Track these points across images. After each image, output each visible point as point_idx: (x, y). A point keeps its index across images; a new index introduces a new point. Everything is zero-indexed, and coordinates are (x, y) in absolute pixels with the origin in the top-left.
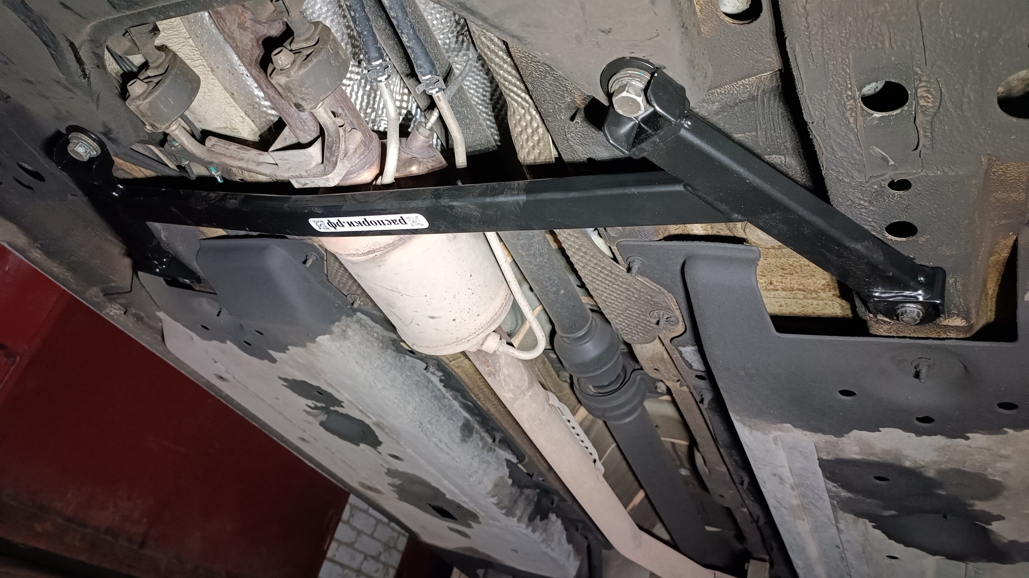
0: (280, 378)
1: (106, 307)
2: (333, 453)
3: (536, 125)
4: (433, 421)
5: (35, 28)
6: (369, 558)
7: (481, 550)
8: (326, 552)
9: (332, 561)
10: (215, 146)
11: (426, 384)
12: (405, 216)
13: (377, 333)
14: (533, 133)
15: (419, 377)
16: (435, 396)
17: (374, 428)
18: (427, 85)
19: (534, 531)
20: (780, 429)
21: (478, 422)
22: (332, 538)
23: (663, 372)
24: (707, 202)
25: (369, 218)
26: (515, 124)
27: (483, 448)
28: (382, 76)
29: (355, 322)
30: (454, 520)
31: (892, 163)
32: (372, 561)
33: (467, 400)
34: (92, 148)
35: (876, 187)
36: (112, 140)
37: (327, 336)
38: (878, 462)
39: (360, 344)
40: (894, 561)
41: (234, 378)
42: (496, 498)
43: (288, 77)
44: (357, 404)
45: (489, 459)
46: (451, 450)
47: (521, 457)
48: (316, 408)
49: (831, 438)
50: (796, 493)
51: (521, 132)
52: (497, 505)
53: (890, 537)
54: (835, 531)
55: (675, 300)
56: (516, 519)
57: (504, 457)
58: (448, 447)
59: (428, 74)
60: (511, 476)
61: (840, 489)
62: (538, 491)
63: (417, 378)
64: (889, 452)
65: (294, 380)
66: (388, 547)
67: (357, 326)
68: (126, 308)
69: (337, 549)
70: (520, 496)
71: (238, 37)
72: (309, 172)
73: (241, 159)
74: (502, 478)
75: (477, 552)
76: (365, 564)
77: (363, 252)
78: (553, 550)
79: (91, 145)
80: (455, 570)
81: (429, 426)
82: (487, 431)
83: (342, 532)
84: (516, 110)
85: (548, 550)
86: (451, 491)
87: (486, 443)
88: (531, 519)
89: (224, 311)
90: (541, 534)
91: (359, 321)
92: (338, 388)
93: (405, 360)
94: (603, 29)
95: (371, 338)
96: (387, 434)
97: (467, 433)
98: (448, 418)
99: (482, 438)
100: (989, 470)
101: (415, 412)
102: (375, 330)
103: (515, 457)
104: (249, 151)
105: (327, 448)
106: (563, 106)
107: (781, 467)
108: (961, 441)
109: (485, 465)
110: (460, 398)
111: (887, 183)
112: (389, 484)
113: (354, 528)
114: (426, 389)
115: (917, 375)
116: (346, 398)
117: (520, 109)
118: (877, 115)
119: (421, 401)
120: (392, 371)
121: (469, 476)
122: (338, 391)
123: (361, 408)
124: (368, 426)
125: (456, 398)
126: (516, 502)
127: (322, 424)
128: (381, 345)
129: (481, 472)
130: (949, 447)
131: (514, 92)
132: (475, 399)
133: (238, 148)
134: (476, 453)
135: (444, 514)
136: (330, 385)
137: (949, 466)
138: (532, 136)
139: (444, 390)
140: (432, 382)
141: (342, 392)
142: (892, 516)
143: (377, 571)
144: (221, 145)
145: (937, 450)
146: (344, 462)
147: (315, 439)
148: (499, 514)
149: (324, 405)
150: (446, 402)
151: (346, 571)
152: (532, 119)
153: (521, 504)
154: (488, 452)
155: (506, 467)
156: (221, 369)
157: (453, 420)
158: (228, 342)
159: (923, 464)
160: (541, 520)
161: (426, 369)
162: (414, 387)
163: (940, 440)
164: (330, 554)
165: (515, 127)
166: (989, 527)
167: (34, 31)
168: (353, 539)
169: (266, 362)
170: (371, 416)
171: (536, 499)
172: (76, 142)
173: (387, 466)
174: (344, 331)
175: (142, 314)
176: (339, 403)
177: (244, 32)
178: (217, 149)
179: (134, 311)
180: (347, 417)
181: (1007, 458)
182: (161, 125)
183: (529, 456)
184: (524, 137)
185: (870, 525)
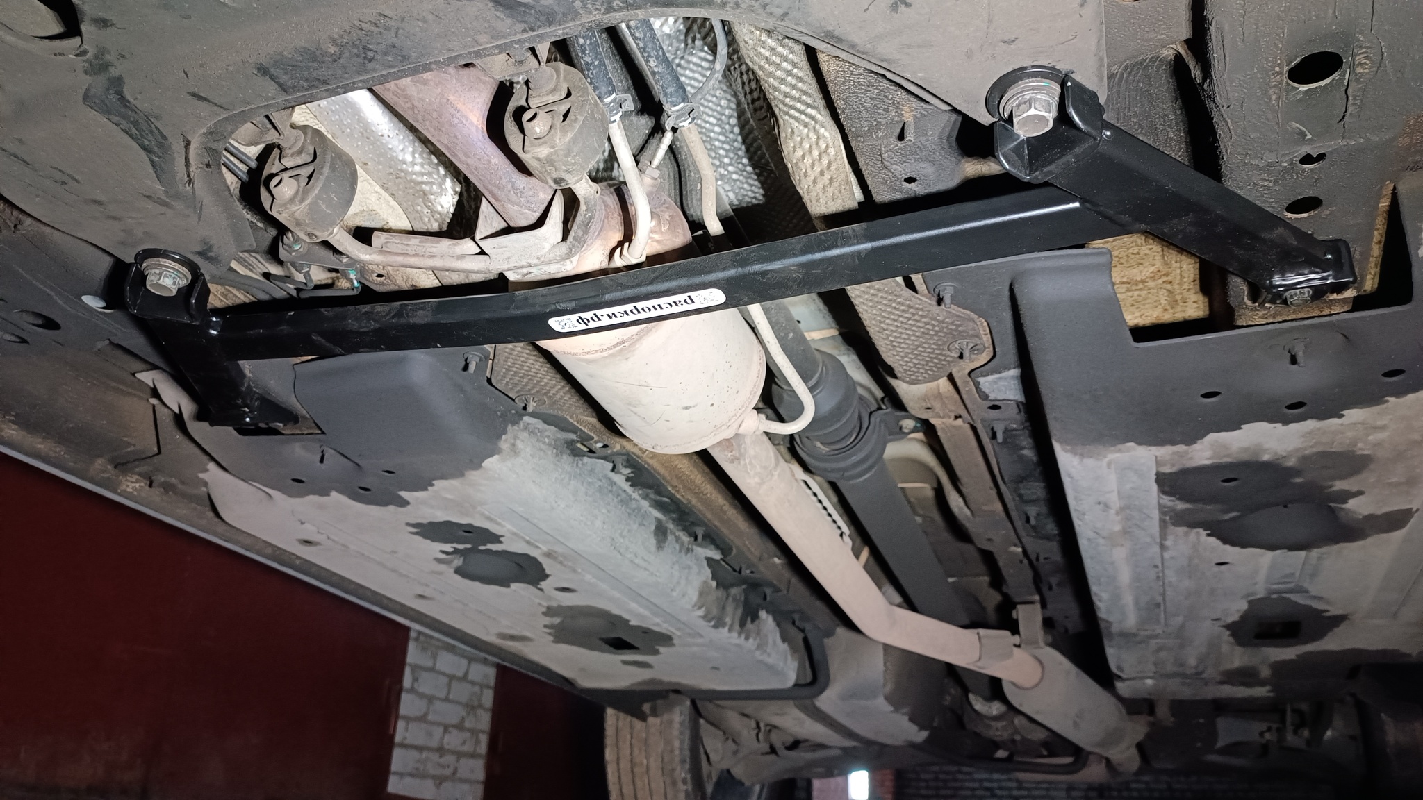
0: (408, 524)
1: (120, 483)
2: (466, 605)
3: (824, 146)
4: (625, 533)
5: (134, 130)
6: (451, 729)
7: (666, 679)
8: (393, 736)
9: (403, 746)
10: (389, 244)
11: (610, 488)
12: (693, 294)
13: (548, 437)
14: (820, 155)
15: (601, 480)
16: (622, 501)
17: (541, 559)
18: (678, 117)
19: (747, 638)
20: (1120, 451)
21: (673, 520)
22: (397, 717)
23: (937, 410)
24: (1106, 217)
25: (640, 305)
26: (794, 147)
27: (680, 551)
28: (616, 114)
29: (523, 430)
30: (634, 651)
31: (1309, 136)
32: (455, 732)
33: (663, 496)
34: (181, 276)
35: (1285, 164)
36: (210, 259)
37: (496, 457)
38: (1231, 463)
39: (533, 456)
40: (1223, 567)
41: (329, 538)
42: (703, 609)
43: (552, 147)
44: (522, 535)
45: (689, 563)
46: (649, 563)
47: (725, 549)
48: (456, 551)
49: (1181, 448)
50: (1119, 518)
51: (803, 157)
52: (704, 617)
53: (1225, 541)
54: (1157, 549)
55: (985, 324)
56: (726, 629)
57: (704, 555)
58: (645, 560)
59: (680, 103)
60: (713, 578)
61: (1178, 502)
62: (744, 587)
63: (600, 483)
64: (1246, 450)
65: (431, 524)
66: (471, 708)
67: (525, 434)
68: (150, 478)
69: (407, 730)
70: (727, 598)
71: (415, 94)
72: (542, 259)
73: (433, 256)
74: (705, 582)
75: (660, 682)
76: (447, 737)
77: (609, 346)
78: (769, 655)
79: (180, 272)
80: (610, 712)
81: (622, 540)
82: (685, 529)
83: (408, 705)
84: (796, 130)
85: (764, 658)
86: (636, 614)
87: (682, 544)
88: (742, 624)
89: (329, 453)
90: (755, 639)
91: (526, 428)
92: (499, 520)
93: (583, 464)
94: (1006, 39)
95: (543, 447)
96: (561, 563)
97: (661, 538)
98: (639, 525)
99: (678, 539)
100: (1360, 445)
101: (605, 527)
102: (546, 434)
103: (719, 552)
104: (438, 242)
105: (457, 601)
106: (884, 122)
107: (1110, 492)
108: (1335, 421)
109: (687, 571)
110: (652, 496)
111: (1298, 159)
112: (545, 626)
113: (421, 695)
114: (610, 495)
115: (1294, 360)
116: (508, 530)
117: (801, 128)
118: (1304, 88)
119: (609, 512)
120: (572, 482)
121: (672, 590)
122: (498, 524)
123: (527, 538)
124: (534, 560)
125: (645, 497)
126: (724, 608)
127: (458, 571)
128: (555, 451)
129: (683, 582)
130: (1319, 429)
131: (795, 109)
132: (673, 492)
133: (420, 242)
134: (675, 559)
135: (619, 645)
136: (489, 519)
137: (1315, 450)
138: (820, 159)
139: (630, 490)
140: (615, 484)
141: (503, 523)
142: (1233, 519)
143: (464, 743)
144: (397, 242)
145: (1303, 436)
146: (481, 612)
147: (442, 593)
148: (705, 628)
149: (469, 546)
150: (633, 505)
151: (425, 754)
152: (818, 138)
153: (730, 609)
154: (686, 554)
155: (707, 568)
156: (309, 532)
157: (644, 525)
158: (334, 494)
159: (1284, 454)
160: (753, 621)
161: (613, 470)
162: (598, 494)
163: (1310, 424)
164: (398, 738)
165: (794, 151)
166: (1344, 506)
167: (131, 136)
168: (424, 710)
169: (391, 507)
170: (541, 546)
171: (743, 598)
172: (157, 271)
173: (545, 604)
174: (513, 445)
175: (173, 480)
176: (496, 539)
177: (423, 87)
178: (392, 248)
179: (162, 479)
180: (505, 553)
181: (1383, 428)
182: (324, 231)
183: (737, 548)
184: (808, 161)
185: (1203, 533)
